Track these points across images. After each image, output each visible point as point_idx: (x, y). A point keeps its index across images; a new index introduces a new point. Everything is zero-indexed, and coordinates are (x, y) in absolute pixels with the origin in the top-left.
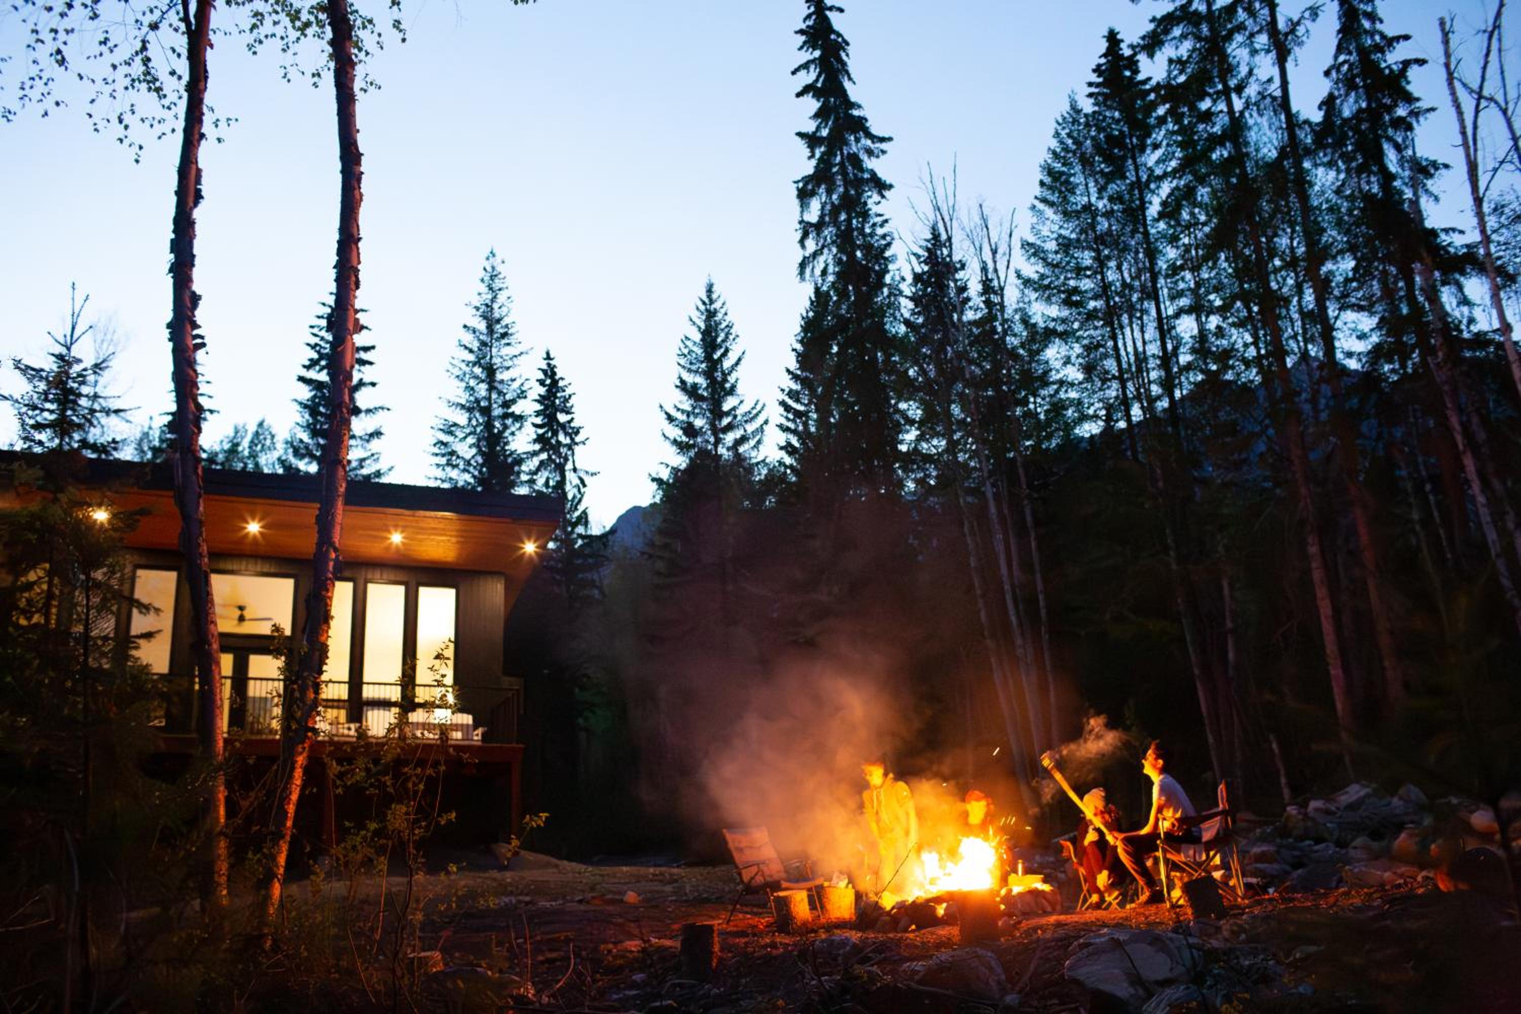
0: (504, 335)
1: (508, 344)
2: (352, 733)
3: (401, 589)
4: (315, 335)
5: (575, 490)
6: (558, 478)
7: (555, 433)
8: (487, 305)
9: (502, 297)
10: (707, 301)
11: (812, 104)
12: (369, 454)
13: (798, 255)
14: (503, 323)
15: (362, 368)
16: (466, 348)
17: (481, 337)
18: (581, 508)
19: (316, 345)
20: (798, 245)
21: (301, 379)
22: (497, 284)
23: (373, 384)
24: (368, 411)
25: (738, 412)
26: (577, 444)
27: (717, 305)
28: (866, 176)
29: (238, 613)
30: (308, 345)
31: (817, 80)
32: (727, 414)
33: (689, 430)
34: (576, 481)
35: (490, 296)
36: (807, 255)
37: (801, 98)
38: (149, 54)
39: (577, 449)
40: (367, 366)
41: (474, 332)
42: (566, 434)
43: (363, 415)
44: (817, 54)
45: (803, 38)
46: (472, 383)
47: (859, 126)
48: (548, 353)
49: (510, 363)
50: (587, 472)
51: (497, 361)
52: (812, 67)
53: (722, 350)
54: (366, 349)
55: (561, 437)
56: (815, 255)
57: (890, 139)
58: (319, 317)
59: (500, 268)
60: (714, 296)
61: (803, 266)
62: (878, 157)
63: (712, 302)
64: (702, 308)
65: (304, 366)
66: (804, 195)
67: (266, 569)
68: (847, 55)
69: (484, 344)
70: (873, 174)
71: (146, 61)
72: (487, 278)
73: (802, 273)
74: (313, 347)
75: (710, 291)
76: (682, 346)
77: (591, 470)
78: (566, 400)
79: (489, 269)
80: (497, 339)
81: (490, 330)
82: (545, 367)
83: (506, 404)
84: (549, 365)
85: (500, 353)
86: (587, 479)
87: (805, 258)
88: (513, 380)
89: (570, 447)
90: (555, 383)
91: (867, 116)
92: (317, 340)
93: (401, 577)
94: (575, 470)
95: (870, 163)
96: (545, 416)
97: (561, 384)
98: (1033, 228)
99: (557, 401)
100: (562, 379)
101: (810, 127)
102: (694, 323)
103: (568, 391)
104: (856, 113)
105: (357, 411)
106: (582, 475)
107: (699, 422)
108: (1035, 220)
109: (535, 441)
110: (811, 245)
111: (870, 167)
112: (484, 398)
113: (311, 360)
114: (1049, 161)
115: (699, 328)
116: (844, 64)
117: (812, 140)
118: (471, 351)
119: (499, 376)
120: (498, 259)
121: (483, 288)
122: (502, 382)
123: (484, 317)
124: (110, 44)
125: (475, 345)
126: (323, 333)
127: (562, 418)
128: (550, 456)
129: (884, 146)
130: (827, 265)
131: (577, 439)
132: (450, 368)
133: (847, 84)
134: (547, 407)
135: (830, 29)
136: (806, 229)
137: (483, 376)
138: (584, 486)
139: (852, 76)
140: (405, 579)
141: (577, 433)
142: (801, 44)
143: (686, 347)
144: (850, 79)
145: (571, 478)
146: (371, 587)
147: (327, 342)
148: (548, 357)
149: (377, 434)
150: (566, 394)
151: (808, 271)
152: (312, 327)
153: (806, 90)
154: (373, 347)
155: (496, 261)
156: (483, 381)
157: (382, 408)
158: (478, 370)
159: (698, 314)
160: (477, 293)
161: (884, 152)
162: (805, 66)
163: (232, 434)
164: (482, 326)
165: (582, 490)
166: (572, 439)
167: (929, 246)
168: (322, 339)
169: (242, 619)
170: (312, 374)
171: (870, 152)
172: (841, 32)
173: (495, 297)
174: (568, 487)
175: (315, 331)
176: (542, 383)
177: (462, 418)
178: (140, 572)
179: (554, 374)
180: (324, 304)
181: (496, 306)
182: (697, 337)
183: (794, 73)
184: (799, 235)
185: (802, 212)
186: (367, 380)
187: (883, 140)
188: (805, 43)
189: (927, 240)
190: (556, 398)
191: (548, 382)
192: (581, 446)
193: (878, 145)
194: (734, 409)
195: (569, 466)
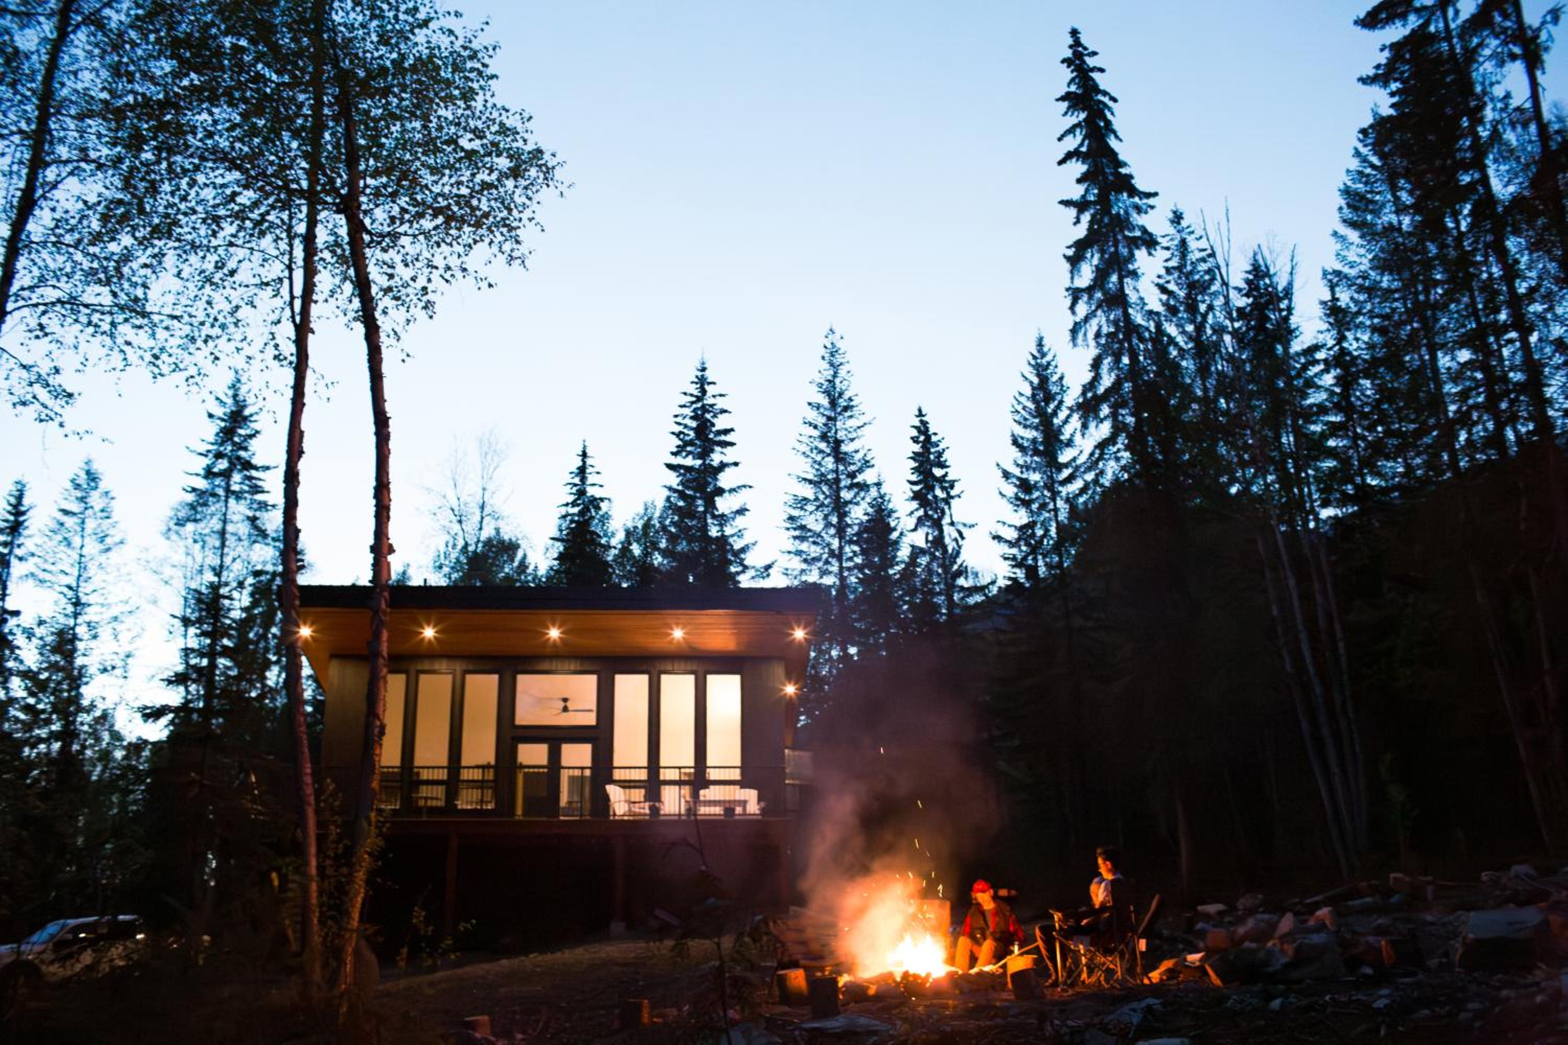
0: (846, 409)
1: (851, 417)
2: (647, 811)
3: (691, 679)
4: (679, 424)
5: (954, 544)
6: (936, 533)
7: (932, 489)
8: (829, 381)
9: (842, 372)
10: (1037, 355)
11: (1078, 168)
12: (736, 530)
13: (1069, 321)
14: (846, 396)
15: (724, 450)
16: (810, 424)
17: (826, 413)
18: (959, 561)
19: (681, 433)
20: (1069, 312)
21: (670, 467)
22: (838, 359)
23: (736, 464)
24: (732, 490)
25: (1079, 462)
26: (952, 497)
27: (1049, 358)
28: (1138, 233)
29: (562, 704)
30: (673, 433)
31: (1082, 145)
32: (1066, 465)
33: (1025, 486)
34: (955, 535)
35: (832, 372)
36: (1078, 320)
37: (1064, 166)
38: (277, 341)
39: (953, 502)
40: (729, 448)
41: (818, 408)
42: (943, 489)
43: (726, 495)
44: (1083, 116)
45: (1065, 104)
46: (819, 458)
47: (1126, 184)
48: (920, 410)
49: (854, 435)
50: (965, 525)
51: (841, 435)
52: (1078, 131)
53: (1056, 403)
54: (726, 432)
55: (939, 493)
56: (1087, 319)
57: (1155, 194)
58: (681, 406)
59: (839, 344)
60: (1045, 349)
61: (1074, 331)
62: (1146, 213)
63: (1043, 355)
64: (1033, 362)
65: (673, 454)
66: (1075, 261)
67: (572, 667)
68: (1112, 114)
69: (829, 418)
70: (1144, 230)
71: (276, 346)
72: (827, 356)
73: (1074, 339)
74: (678, 435)
75: (1040, 345)
76: (1015, 403)
77: (969, 522)
78: (940, 454)
79: (829, 346)
80: (840, 414)
81: (833, 403)
82: (918, 424)
83: (852, 475)
84: (922, 421)
85: (843, 426)
86: (965, 532)
87: (1076, 324)
88: (857, 451)
89: (947, 501)
90: (928, 438)
91: (1134, 174)
92: (681, 428)
93: (689, 667)
94: (952, 524)
95: (1138, 219)
96: (920, 473)
97: (934, 439)
98: (1338, 255)
99: (932, 457)
100: (935, 434)
101: (1077, 192)
102: (1026, 379)
103: (942, 446)
104: (1123, 171)
105: (720, 492)
106: (961, 528)
107: (1035, 477)
108: (1339, 246)
109: (913, 498)
110: (1082, 309)
111: (1140, 223)
112: (833, 471)
113: (678, 447)
114: (1349, 183)
115: (1031, 383)
116: (1108, 123)
117: (1081, 206)
118: (816, 427)
119: (844, 448)
120: (837, 335)
121: (825, 365)
122: (846, 453)
123: (827, 393)
124: (248, 340)
125: (821, 421)
126: (688, 422)
127: (938, 472)
128: (926, 512)
129: (1151, 201)
130: (1100, 327)
131: (953, 493)
132: (797, 445)
133: (1113, 143)
134: (921, 464)
135: (1096, 89)
136: (1076, 294)
137: (828, 451)
138: (963, 538)
139: (1119, 134)
140: (694, 668)
141: (952, 487)
142: (1065, 110)
143: (1019, 403)
144: (1117, 137)
145: (949, 533)
146: (664, 678)
147: (692, 429)
148: (920, 414)
149: (742, 511)
150: (940, 448)
151: (1080, 336)
152: (676, 416)
153: (1069, 156)
154: (732, 430)
155: (835, 338)
156: (829, 455)
157: (745, 486)
158: (823, 446)
159: (1031, 369)
160: (819, 370)
161: (1152, 207)
162: (1071, 131)
163: (642, 512)
164: (825, 401)
165: (961, 542)
166: (948, 493)
167: (1251, 277)
168: (686, 426)
169: (565, 709)
170: (678, 460)
171: (1139, 209)
172: (1107, 90)
173: (835, 373)
174: (947, 540)
175: (679, 420)
176: (915, 440)
177: (808, 492)
178: (469, 677)
179: (927, 429)
180: (685, 394)
181: (837, 381)
182: (1028, 391)
183: (1060, 139)
184: (1068, 301)
185: (1072, 278)
186: (726, 460)
187: (1149, 195)
188: (1068, 108)
189: (1247, 272)
190: (930, 453)
191: (922, 438)
192: (956, 499)
193: (1145, 201)
194: (1074, 459)
195: (946, 520)
